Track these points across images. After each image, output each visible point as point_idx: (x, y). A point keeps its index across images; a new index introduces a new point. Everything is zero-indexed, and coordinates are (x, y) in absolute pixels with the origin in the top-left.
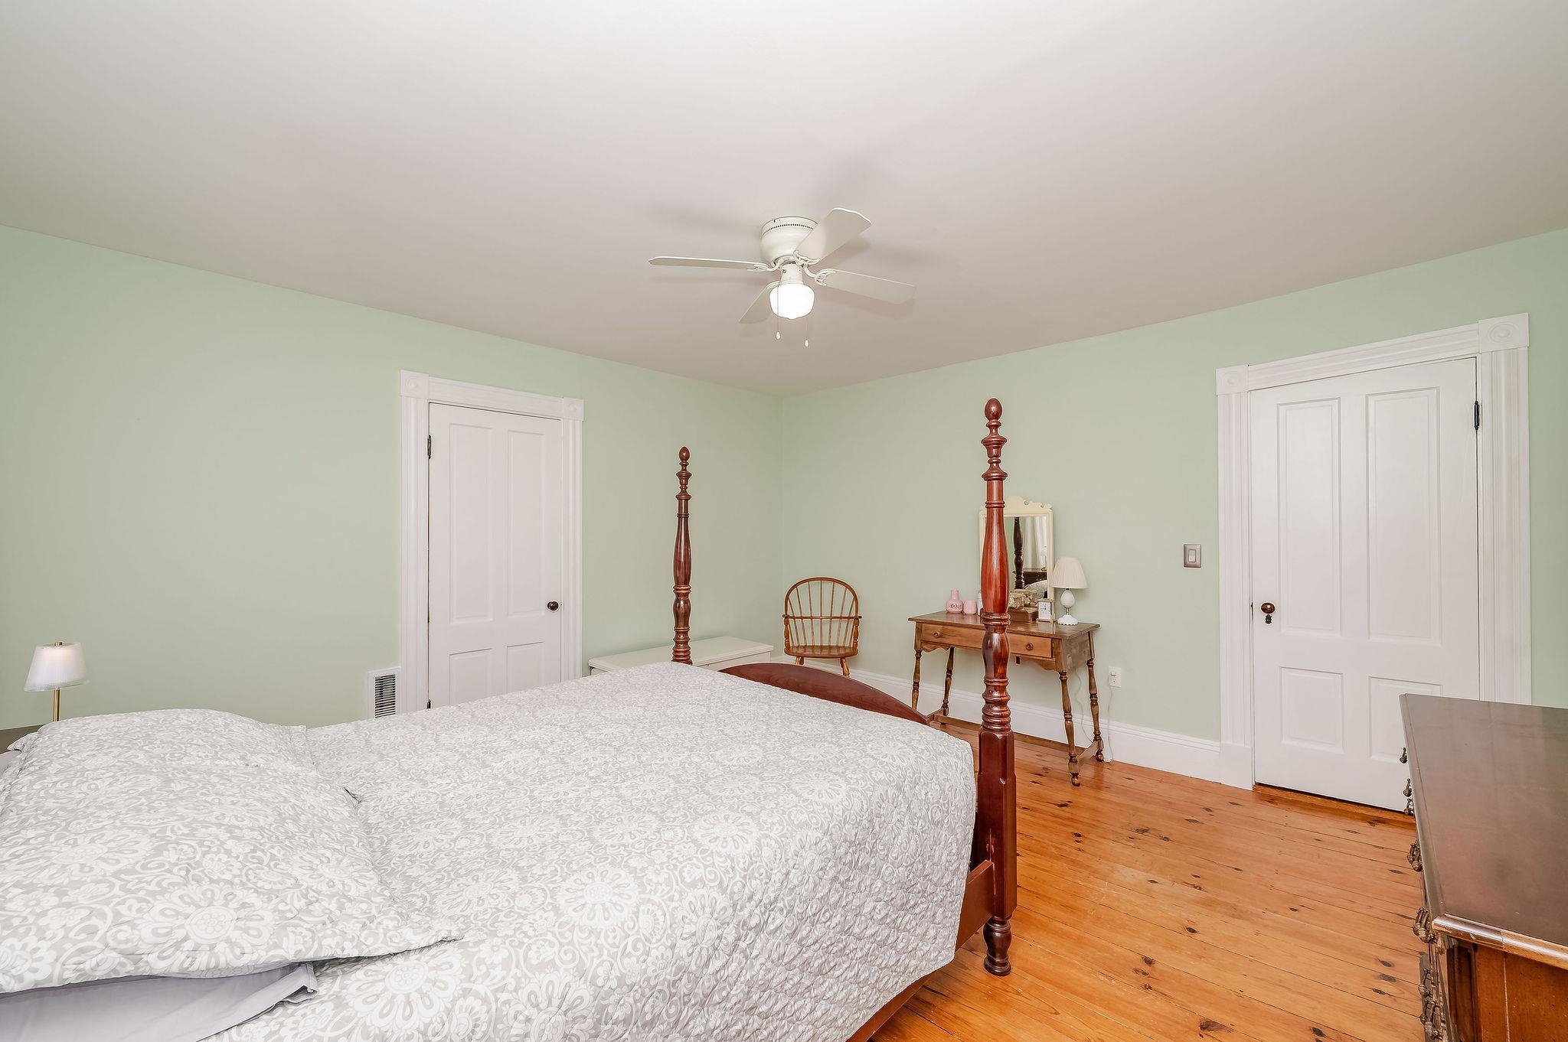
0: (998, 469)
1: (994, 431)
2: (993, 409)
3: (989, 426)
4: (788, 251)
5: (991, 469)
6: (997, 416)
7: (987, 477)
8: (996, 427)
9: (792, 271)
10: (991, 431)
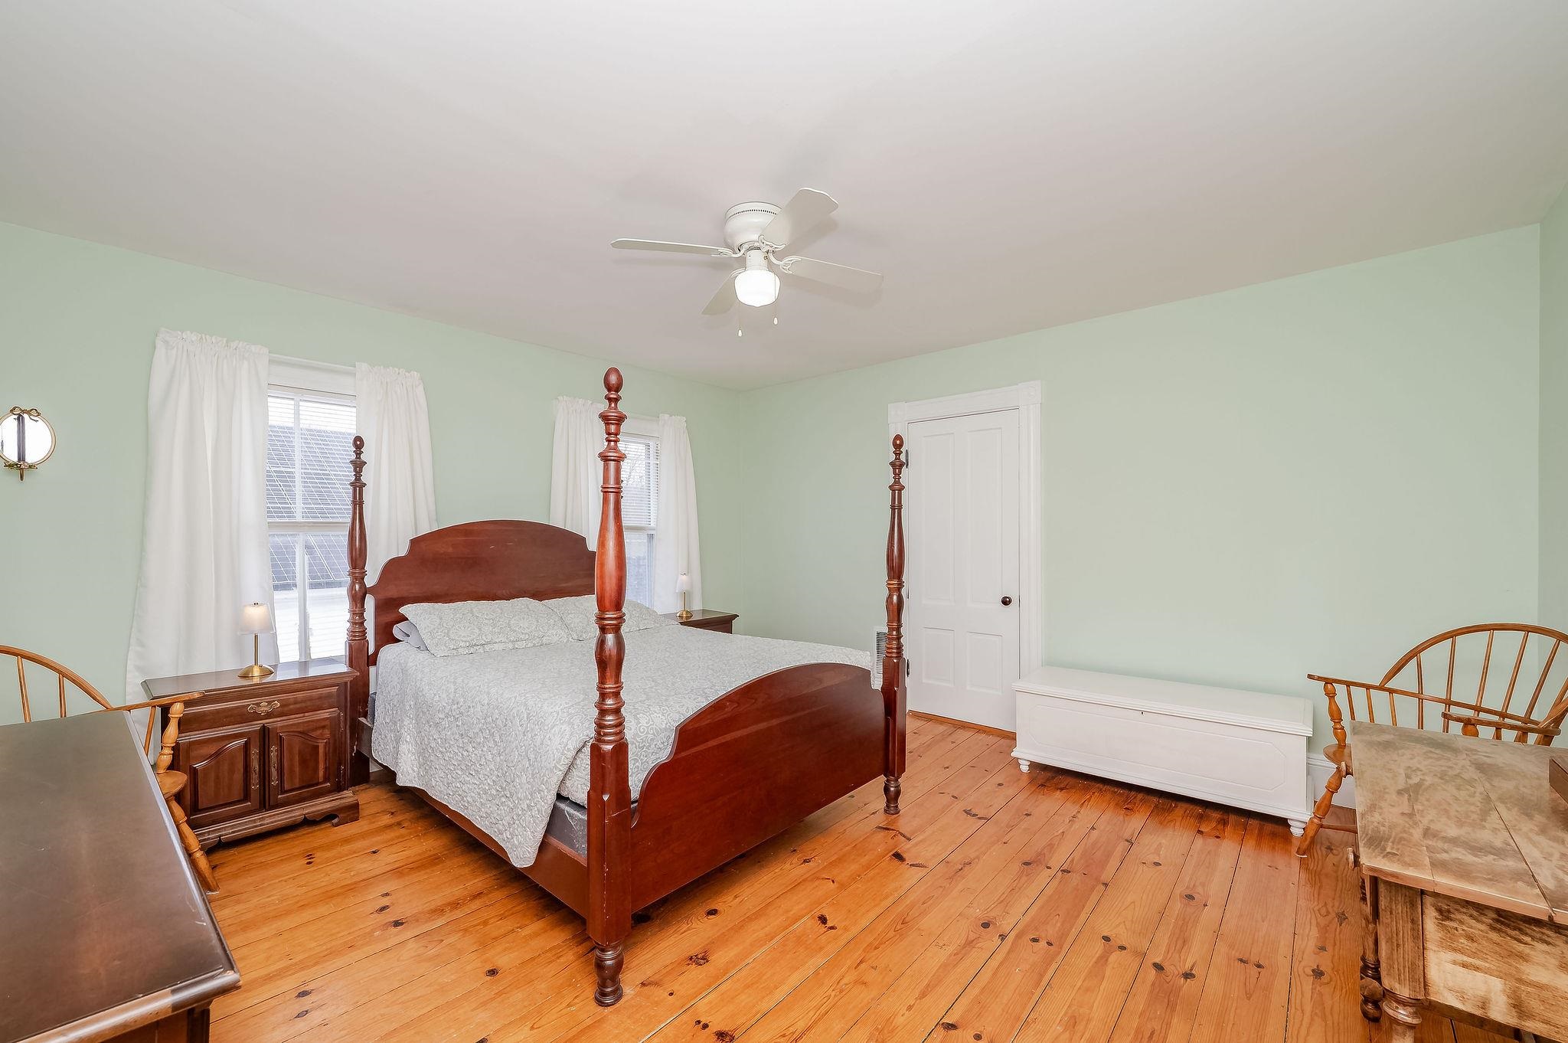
0: (616, 449)
1: (613, 405)
2: (613, 379)
3: (610, 400)
5: (609, 448)
6: (618, 388)
7: (605, 458)
8: (616, 400)
9: (755, 257)
10: (610, 405)
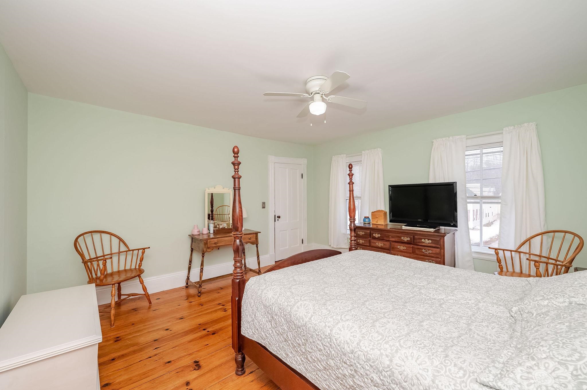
4: (317, 89)
9: (317, 97)
